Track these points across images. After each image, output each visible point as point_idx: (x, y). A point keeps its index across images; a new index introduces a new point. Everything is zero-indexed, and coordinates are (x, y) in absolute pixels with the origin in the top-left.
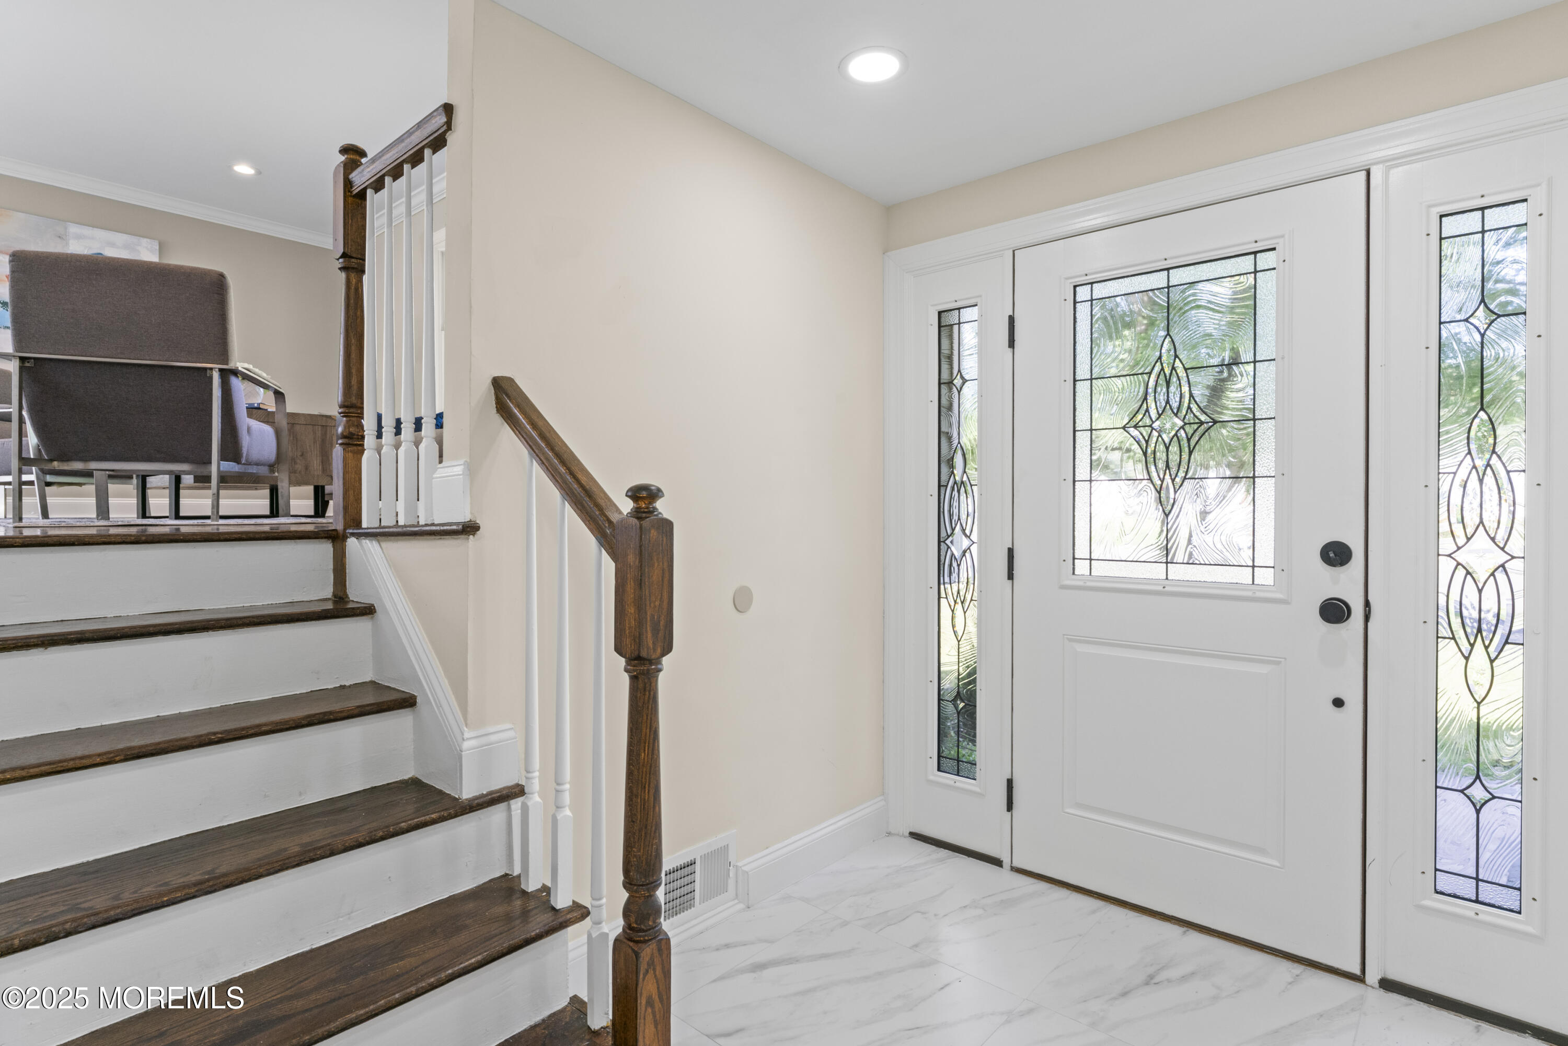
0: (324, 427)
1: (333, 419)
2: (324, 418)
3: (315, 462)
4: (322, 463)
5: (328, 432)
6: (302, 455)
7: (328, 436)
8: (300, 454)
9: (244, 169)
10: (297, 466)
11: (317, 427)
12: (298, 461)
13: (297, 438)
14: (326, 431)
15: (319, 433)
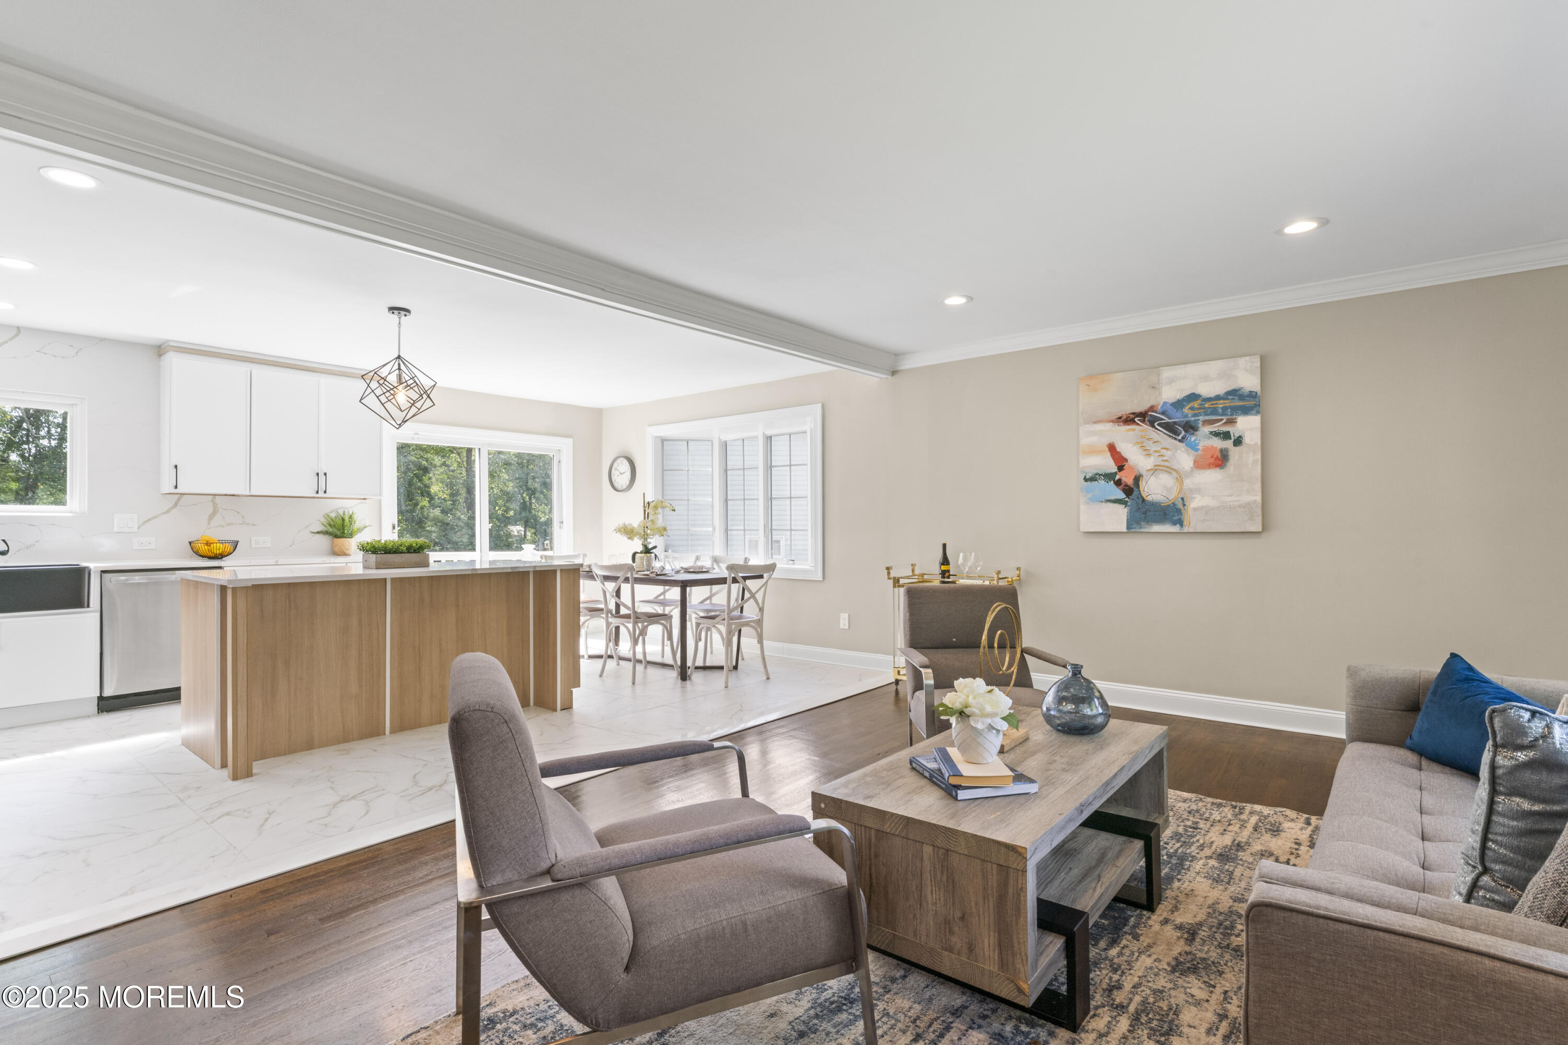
0: (1004, 870)
1: (1020, 854)
2: (1003, 850)
3: (986, 941)
4: (1000, 945)
5: (1011, 881)
6: (962, 918)
7: (1011, 891)
8: (958, 914)
9: (1301, 227)
10: (954, 939)
11: (989, 865)
12: (956, 929)
13: (953, 881)
14: (1007, 876)
15: (993, 880)
